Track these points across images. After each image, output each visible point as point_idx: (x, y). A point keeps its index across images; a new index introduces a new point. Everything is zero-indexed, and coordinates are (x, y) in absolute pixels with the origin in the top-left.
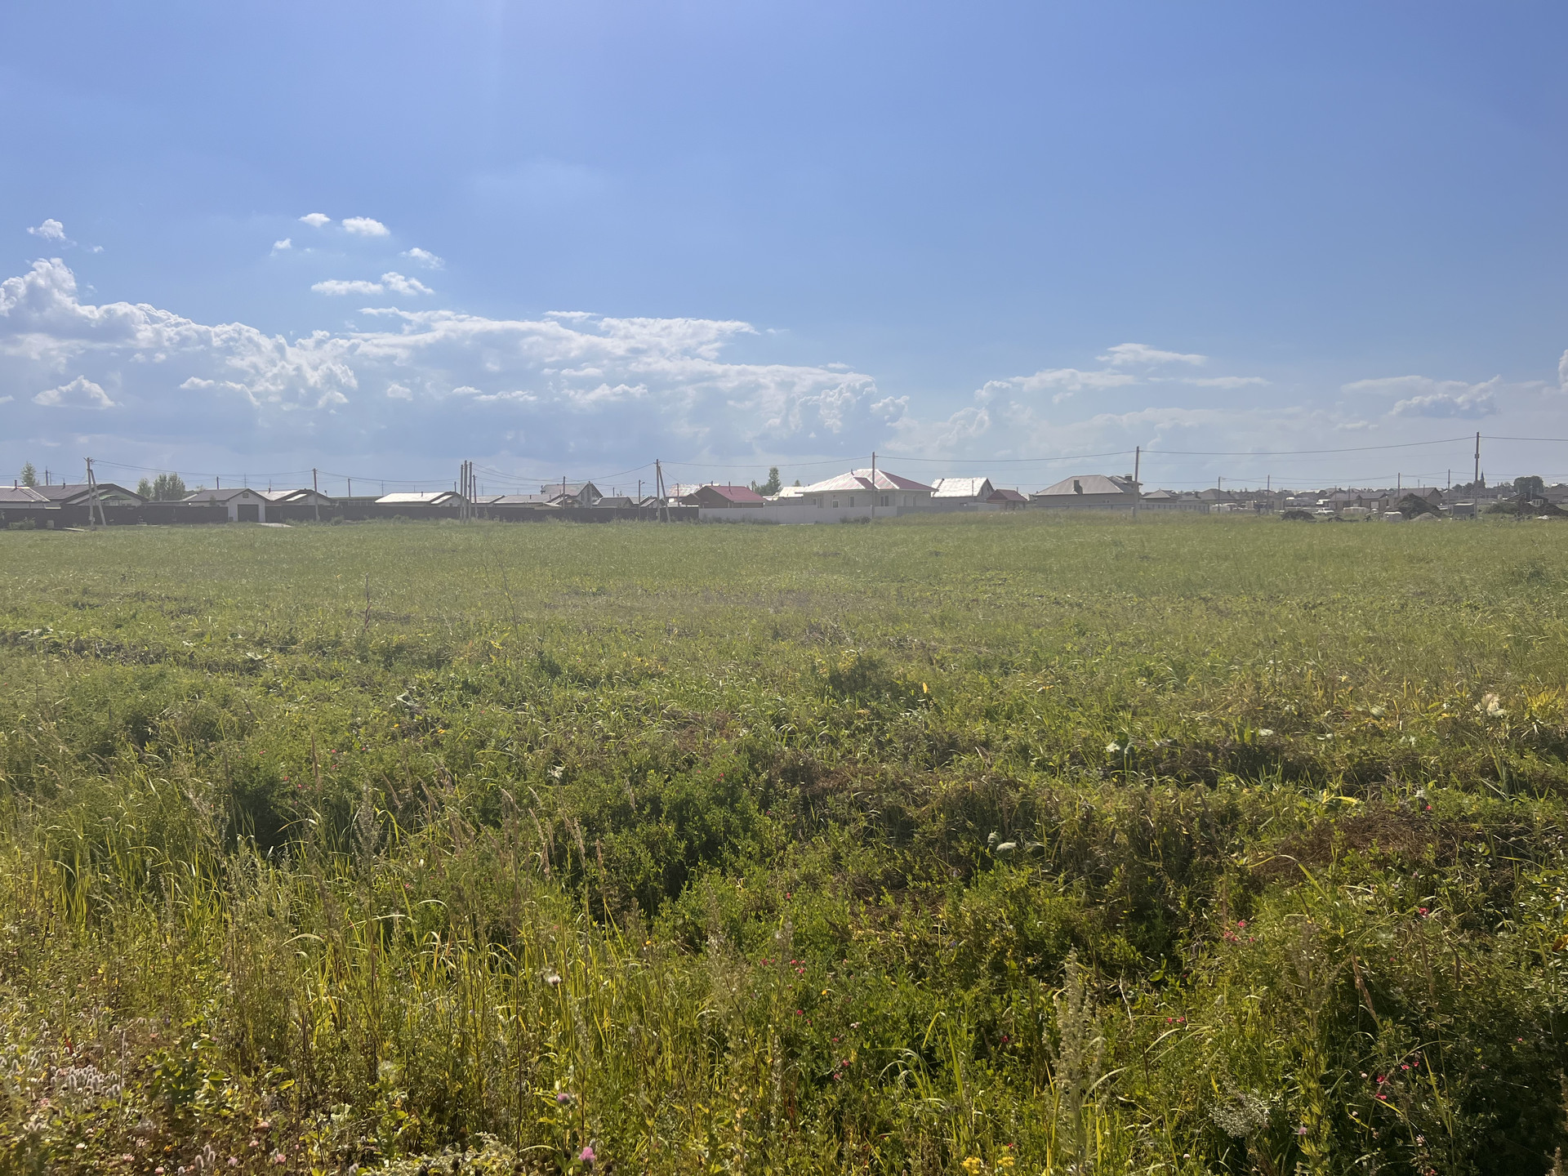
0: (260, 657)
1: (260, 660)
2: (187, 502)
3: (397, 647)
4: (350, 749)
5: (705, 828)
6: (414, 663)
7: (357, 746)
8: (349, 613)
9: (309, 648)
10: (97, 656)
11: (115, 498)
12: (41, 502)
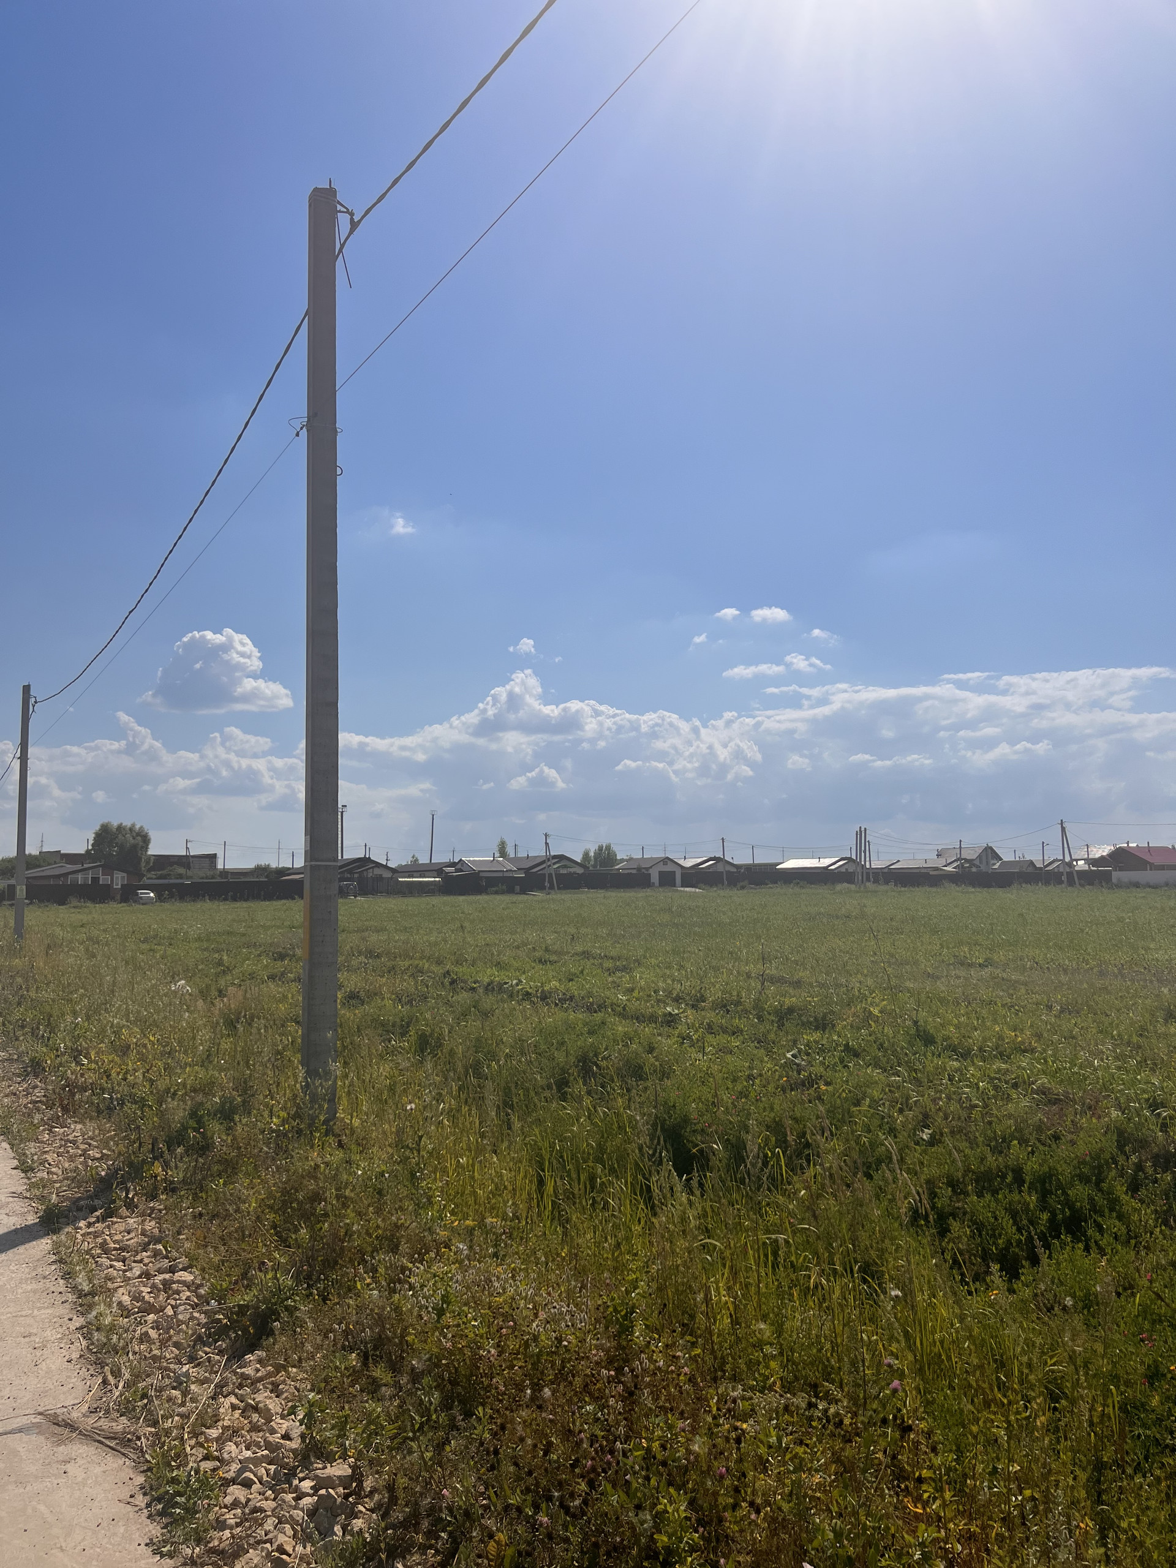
0: (676, 1011)
1: (677, 1014)
2: (619, 869)
3: (788, 1008)
4: (746, 1097)
5: (1068, 1203)
6: (803, 1024)
7: (753, 1094)
8: (749, 976)
9: (715, 1006)
10: (556, 1005)
11: (565, 867)
12: (511, 870)
